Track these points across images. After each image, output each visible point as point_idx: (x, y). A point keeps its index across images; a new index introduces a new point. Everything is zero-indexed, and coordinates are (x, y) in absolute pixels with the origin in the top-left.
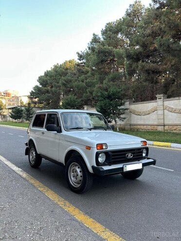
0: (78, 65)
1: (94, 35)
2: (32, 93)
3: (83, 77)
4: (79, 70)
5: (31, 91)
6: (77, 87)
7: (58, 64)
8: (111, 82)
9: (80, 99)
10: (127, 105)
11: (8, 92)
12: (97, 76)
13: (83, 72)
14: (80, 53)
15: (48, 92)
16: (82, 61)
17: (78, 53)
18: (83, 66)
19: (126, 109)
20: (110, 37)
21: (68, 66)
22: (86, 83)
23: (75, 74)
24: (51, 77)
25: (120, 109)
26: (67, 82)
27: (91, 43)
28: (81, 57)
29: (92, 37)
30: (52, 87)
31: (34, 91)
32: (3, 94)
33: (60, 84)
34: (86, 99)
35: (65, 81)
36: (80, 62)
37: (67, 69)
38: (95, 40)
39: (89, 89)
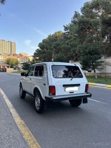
0: (64, 34)
1: (75, 12)
2: (35, 54)
3: (67, 41)
4: (65, 37)
5: (34, 53)
6: (64, 48)
7: (51, 34)
8: (89, 43)
9: (66, 56)
10: (103, 59)
11: (21, 54)
12: (78, 40)
13: (67, 38)
14: (66, 26)
15: (44, 52)
16: (67, 31)
17: (64, 26)
18: (68, 34)
19: (102, 62)
20: (87, 12)
21: (57, 35)
22: (70, 45)
23: (62, 40)
24: (46, 43)
25: (98, 62)
26: (57, 45)
27: (74, 18)
28: (66, 28)
29: (74, 14)
30: (47, 50)
31: (36, 53)
32: (18, 55)
33: (52, 47)
34: (70, 56)
35: (56, 45)
36: (65, 32)
37: (57, 37)
38: (76, 15)
39: (73, 49)
